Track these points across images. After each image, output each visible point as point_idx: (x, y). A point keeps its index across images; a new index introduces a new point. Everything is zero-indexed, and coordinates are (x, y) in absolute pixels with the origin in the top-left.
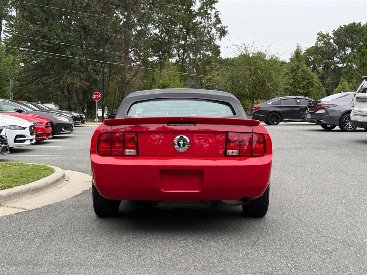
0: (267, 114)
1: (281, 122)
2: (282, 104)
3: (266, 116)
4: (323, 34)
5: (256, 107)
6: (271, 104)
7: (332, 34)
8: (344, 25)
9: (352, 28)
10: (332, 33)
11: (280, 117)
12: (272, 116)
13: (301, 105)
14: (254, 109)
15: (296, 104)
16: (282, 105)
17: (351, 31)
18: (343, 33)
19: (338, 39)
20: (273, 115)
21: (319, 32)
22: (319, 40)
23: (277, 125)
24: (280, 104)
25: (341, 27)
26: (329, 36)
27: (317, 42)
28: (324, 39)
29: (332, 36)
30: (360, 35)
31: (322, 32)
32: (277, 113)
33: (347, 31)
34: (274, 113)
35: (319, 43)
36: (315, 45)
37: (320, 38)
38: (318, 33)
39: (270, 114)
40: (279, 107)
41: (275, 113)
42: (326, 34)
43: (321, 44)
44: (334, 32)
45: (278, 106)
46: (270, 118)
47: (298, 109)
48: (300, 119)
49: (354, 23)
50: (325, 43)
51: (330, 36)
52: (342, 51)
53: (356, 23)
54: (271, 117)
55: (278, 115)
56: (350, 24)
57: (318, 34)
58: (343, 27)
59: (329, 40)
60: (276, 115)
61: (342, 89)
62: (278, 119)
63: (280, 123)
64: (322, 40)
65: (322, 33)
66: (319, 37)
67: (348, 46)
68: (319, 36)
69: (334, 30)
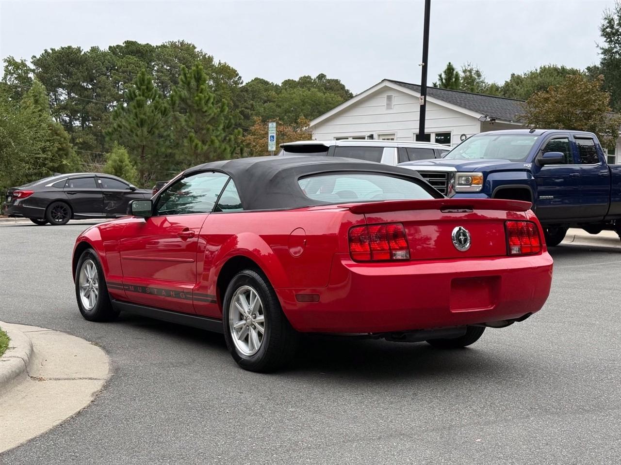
0: (47, 205)
1: (72, 219)
2: (72, 186)
3: (45, 209)
4: (17, 61)
5: (24, 192)
6: (52, 186)
7: (32, 63)
8: (52, 50)
9: (68, 56)
10: (32, 60)
11: (69, 211)
12: (54, 208)
13: (106, 188)
14: (20, 195)
15: (97, 187)
16: (72, 188)
17: (68, 61)
18: (53, 62)
19: (44, 73)
20: (58, 207)
21: (8, 58)
22: (7, 72)
23: (64, 224)
24: (69, 187)
25: (46, 51)
26: (26, 66)
27: (6, 75)
28: (17, 70)
29: (32, 67)
30: (83, 69)
31: (13, 58)
32: (64, 204)
33: (61, 60)
34: (58, 202)
35: (9, 77)
36: (2, 80)
37: (10, 68)
38: (6, 58)
39: (52, 205)
40: (69, 193)
41: (60, 203)
42: (20, 62)
43: (12, 79)
44: (35, 59)
45: (65, 189)
46: (52, 212)
47: (101, 196)
48: (105, 212)
49: (69, 47)
50: (19, 77)
51: (29, 67)
52: (51, 94)
53: (73, 47)
54: (54, 211)
55: (66, 206)
56: (63, 48)
57: (5, 61)
58: (51, 52)
59: (26, 73)
60: (62, 208)
61: (118, 162)
62: (66, 214)
63: (71, 221)
64: (15, 72)
65: (13, 60)
66: (7, 66)
67: (63, 87)
68: (7, 64)
69: (35, 57)
